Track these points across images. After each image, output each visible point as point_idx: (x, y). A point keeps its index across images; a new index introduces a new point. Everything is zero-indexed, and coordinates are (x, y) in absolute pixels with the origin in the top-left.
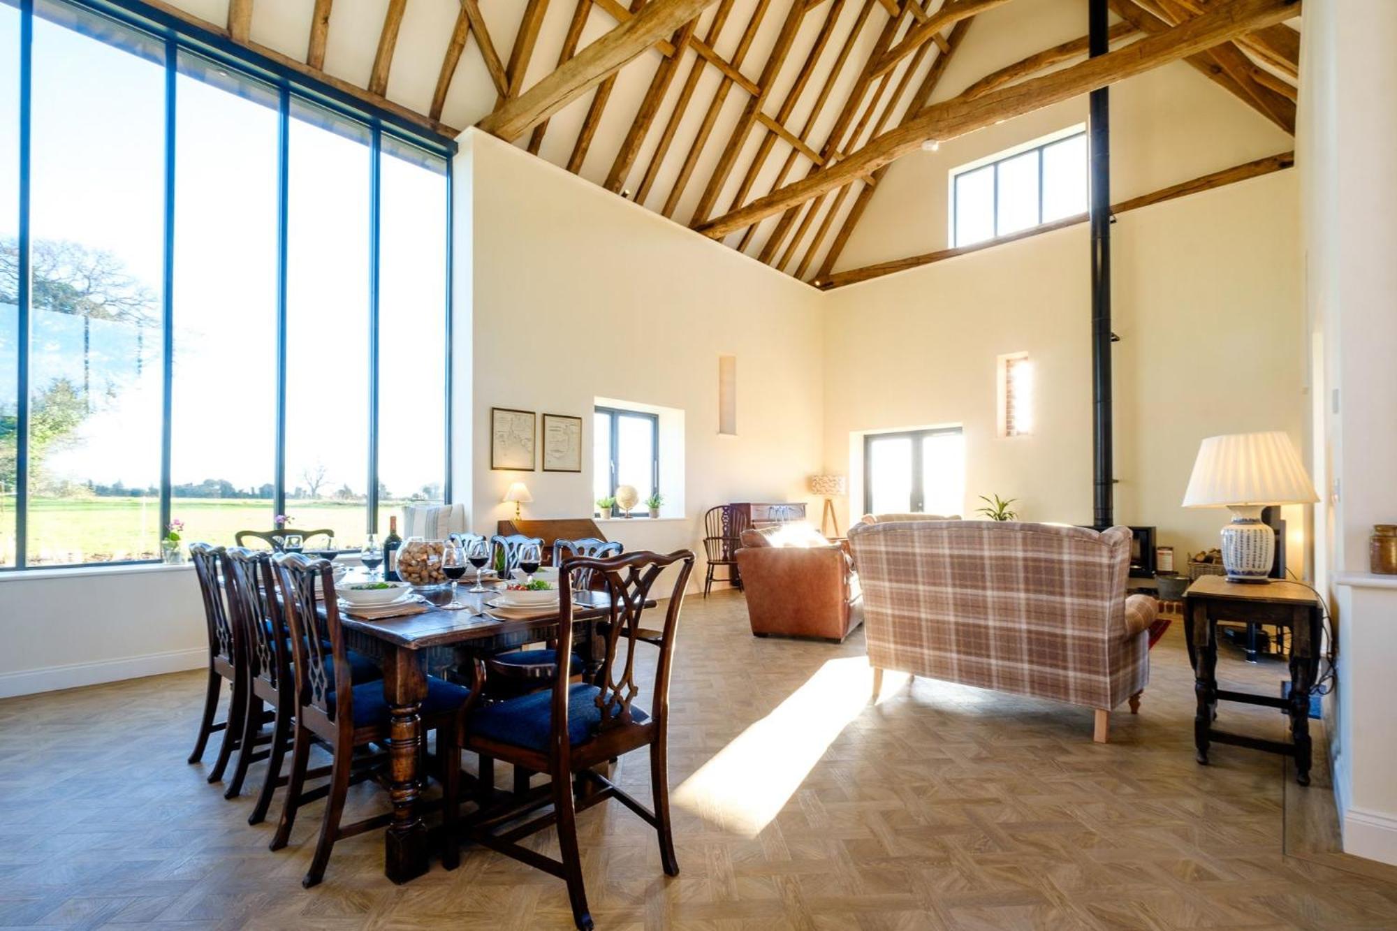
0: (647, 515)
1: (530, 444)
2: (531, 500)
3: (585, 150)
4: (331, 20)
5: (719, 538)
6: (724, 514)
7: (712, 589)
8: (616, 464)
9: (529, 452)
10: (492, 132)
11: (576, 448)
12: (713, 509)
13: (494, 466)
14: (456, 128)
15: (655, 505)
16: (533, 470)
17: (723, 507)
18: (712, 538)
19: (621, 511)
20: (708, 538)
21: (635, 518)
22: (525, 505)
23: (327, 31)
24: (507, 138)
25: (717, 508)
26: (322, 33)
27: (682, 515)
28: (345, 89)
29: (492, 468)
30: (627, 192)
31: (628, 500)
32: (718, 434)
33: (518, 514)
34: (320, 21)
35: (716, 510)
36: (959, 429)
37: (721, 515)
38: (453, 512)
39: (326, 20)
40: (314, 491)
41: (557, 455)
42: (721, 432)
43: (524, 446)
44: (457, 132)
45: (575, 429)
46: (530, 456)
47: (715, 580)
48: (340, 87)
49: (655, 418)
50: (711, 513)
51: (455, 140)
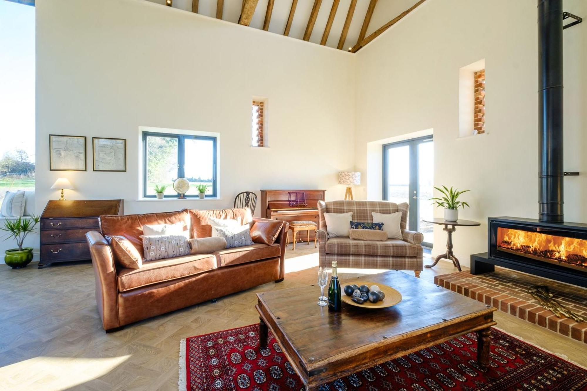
0: (197, 196)
1: (82, 156)
9: (81, 160)
11: (122, 157)
12: (241, 194)
16: (85, 171)
17: (247, 193)
25: (243, 193)
29: (52, 170)
33: (62, 196)
36: (431, 137)
37: (245, 197)
41: (106, 161)
43: (77, 156)
45: (120, 146)
46: (83, 163)
49: (214, 139)
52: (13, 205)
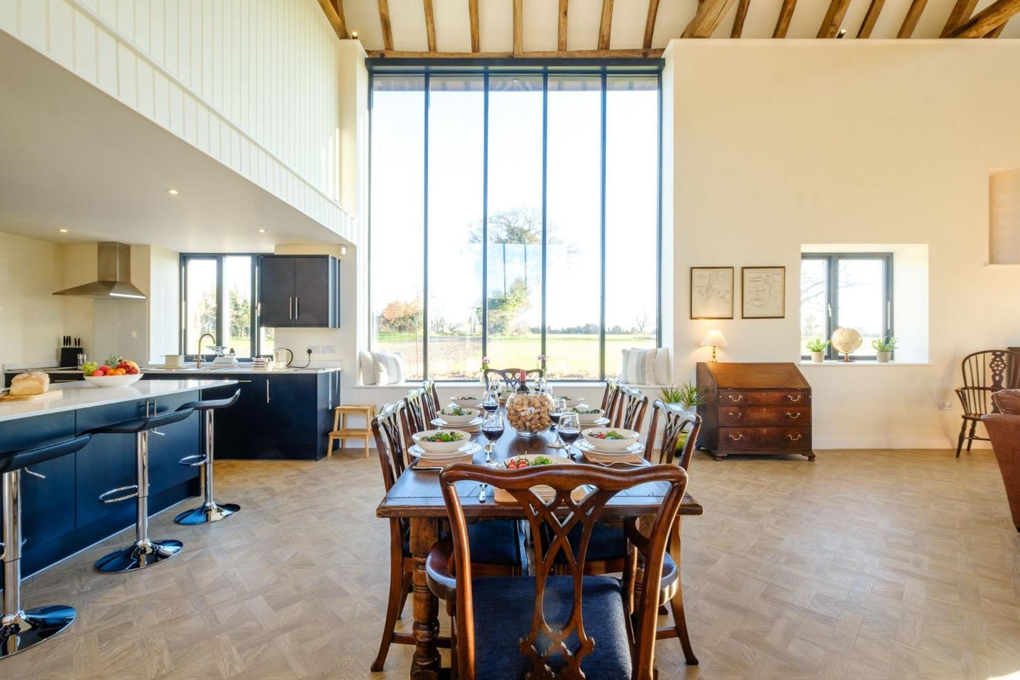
0: (874, 358)
1: (728, 296)
2: (727, 345)
3: (791, 11)
4: (568, 13)
5: (985, 389)
6: (994, 360)
7: (972, 447)
8: (835, 308)
9: (727, 302)
10: (692, 36)
11: (780, 296)
12: (976, 354)
13: (693, 316)
14: (661, 48)
15: (887, 349)
16: (731, 318)
17: (994, 352)
18: (973, 388)
19: (840, 354)
20: (966, 388)
21: (857, 362)
22: (722, 348)
23: (567, 23)
24: (705, 35)
25: (984, 352)
26: (564, 24)
27: (924, 359)
28: (581, 56)
29: (691, 318)
30: (843, 31)
31: (847, 344)
32: (986, 265)
33: (714, 357)
34: (562, 16)
35: (980, 357)
37: (990, 361)
38: (658, 353)
39: (566, 13)
40: (641, 329)
41: (757, 303)
42: (992, 261)
43: (722, 297)
44: (663, 50)
45: (779, 278)
46: (729, 306)
47: (978, 438)
48: (578, 56)
49: (888, 258)
50: (973, 359)
51: (662, 57)
52: (646, 369)
